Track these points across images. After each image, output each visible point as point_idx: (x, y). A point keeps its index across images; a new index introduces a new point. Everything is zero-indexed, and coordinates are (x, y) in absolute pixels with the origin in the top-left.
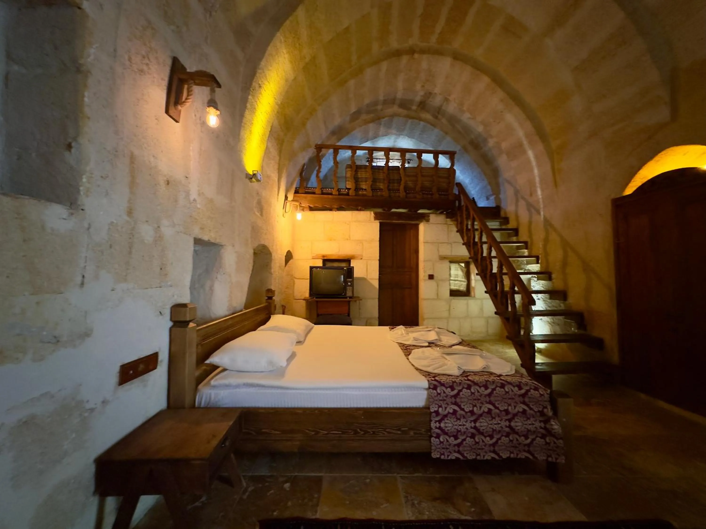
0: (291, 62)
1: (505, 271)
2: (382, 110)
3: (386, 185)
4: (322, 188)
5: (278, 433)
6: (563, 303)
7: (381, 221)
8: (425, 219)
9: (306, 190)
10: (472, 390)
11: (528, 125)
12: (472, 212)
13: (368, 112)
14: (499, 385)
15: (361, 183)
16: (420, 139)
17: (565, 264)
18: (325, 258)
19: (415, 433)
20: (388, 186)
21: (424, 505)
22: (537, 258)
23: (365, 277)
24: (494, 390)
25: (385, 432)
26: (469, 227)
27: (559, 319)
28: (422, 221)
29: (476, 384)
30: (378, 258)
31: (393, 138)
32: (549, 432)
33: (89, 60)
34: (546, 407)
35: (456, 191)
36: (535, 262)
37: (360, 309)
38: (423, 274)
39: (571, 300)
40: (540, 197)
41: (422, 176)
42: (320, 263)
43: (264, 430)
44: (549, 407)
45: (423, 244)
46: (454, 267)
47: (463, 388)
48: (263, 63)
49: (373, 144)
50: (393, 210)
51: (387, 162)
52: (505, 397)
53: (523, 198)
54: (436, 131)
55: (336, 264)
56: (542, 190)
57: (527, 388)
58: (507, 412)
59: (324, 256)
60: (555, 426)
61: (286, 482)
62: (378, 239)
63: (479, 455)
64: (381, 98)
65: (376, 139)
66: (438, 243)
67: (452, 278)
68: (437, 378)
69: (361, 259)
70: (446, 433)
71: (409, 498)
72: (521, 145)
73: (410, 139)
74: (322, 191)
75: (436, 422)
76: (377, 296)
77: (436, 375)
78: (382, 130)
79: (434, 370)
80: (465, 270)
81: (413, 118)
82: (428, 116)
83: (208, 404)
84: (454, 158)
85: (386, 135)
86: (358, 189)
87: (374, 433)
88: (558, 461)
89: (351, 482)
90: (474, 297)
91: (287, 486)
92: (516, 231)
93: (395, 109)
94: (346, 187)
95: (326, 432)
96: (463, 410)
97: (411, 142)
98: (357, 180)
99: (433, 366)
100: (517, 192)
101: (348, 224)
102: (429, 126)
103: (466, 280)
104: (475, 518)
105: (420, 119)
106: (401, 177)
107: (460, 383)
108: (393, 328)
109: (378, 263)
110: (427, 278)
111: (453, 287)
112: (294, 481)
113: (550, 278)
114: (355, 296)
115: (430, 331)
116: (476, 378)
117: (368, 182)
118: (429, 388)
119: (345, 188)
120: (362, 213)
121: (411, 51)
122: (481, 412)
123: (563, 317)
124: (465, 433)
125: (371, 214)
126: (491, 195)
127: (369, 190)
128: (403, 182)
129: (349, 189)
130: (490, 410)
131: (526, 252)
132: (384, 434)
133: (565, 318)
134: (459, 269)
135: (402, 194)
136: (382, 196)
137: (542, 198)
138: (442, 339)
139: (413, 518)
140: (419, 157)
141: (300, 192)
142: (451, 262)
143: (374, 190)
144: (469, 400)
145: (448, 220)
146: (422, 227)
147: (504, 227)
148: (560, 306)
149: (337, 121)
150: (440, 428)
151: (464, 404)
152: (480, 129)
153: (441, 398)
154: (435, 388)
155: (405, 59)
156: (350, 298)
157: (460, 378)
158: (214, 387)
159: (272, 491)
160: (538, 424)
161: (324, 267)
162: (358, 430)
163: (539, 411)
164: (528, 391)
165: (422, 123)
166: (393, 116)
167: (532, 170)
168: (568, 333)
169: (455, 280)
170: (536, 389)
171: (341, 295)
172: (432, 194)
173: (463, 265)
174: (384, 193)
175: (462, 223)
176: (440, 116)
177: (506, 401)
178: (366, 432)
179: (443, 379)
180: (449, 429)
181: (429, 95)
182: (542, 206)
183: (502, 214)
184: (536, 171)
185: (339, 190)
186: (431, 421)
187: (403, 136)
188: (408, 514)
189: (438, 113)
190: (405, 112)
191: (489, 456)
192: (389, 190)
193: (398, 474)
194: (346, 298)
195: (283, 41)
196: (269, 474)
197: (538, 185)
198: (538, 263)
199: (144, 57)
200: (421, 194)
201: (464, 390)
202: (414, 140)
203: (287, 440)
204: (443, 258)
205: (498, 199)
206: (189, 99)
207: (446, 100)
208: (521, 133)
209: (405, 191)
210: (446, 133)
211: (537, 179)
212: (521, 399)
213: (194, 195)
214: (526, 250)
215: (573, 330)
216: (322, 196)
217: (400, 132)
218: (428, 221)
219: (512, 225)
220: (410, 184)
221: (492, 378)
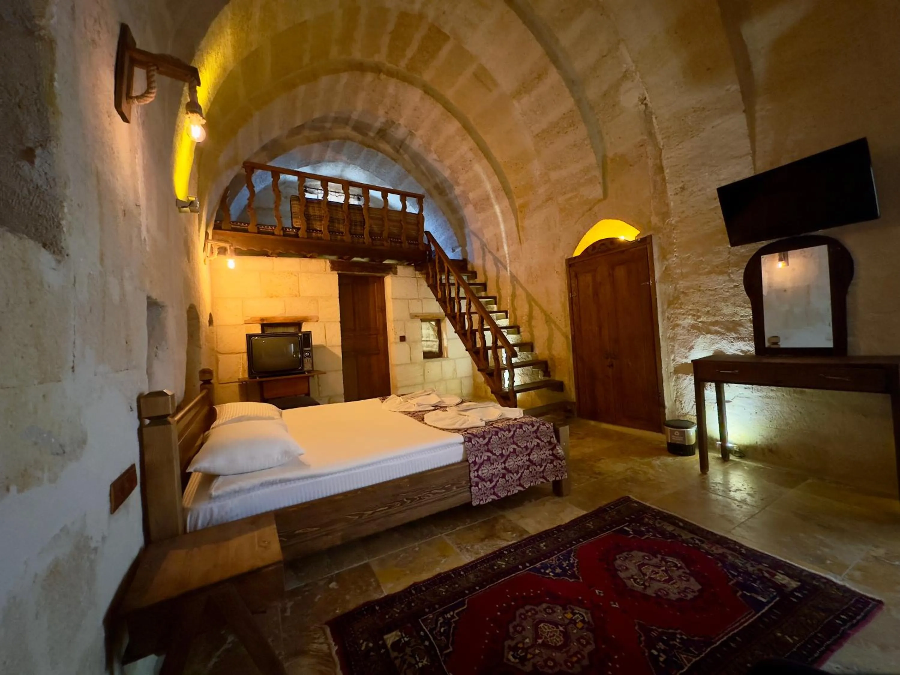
0: (234, 46)
1: (486, 327)
2: (330, 129)
3: (348, 229)
4: (257, 225)
5: (317, 529)
6: (530, 354)
7: (340, 272)
8: (392, 272)
9: (232, 226)
10: (500, 436)
11: (496, 179)
12: (446, 265)
13: (313, 128)
14: (518, 426)
15: (314, 222)
16: (377, 173)
17: (531, 317)
18: (265, 322)
19: (457, 488)
20: (350, 229)
21: (476, 547)
22: (506, 312)
23: (324, 344)
24: (515, 431)
25: (430, 495)
26: (444, 281)
27: (528, 370)
28: (388, 274)
29: (501, 429)
30: (339, 319)
31: (341, 165)
32: (556, 457)
33: (52, 22)
34: (552, 437)
35: (425, 241)
36: (505, 317)
37: (319, 386)
38: (392, 336)
39: (537, 351)
40: (506, 252)
41: (389, 220)
42: (257, 330)
43: (297, 532)
44: (554, 436)
45: (391, 300)
46: (425, 325)
47: (492, 435)
48: (203, 43)
49: (314, 170)
50: (355, 259)
51: (326, 194)
52: (524, 435)
53: (490, 252)
54: (397, 167)
55: (280, 330)
56: (509, 246)
57: (538, 424)
58: (526, 448)
59: (262, 320)
60: (560, 450)
61: (330, 582)
62: (338, 295)
63: (510, 491)
64: (333, 115)
65: (319, 164)
66: (408, 299)
67: (423, 339)
68: (468, 432)
69: (317, 321)
70: (483, 480)
71: (462, 547)
72: (488, 198)
73: (362, 170)
74: (258, 228)
75: (474, 471)
76: (341, 368)
77: (466, 430)
78: (329, 154)
79: (461, 425)
80: (436, 328)
81: (369, 146)
82: (388, 148)
83: (208, 524)
84: (422, 203)
85: (333, 162)
86: (310, 230)
87: (420, 498)
88: (563, 478)
89: (401, 556)
90: (447, 357)
91: (333, 585)
92: (484, 286)
93: (348, 131)
94: (292, 225)
95: (371, 512)
96: (494, 454)
97: (363, 175)
98: (308, 218)
99: (458, 423)
100: (484, 246)
101: (295, 276)
102: (389, 159)
103: (438, 340)
104: (519, 540)
105: (378, 150)
106: (364, 219)
107: (489, 432)
108: (384, 399)
109: (338, 325)
110: (398, 340)
111: (426, 349)
112: (338, 578)
113: (519, 332)
114: (315, 369)
115: (429, 394)
116: (500, 425)
117: (323, 222)
118: (465, 441)
119: (291, 227)
120: (314, 261)
121: (377, 69)
122: (508, 453)
123: (532, 367)
124: (498, 475)
125: (326, 262)
126: (457, 247)
127: (326, 232)
128: (367, 225)
129: (298, 229)
130: (514, 449)
131: (495, 308)
132: (429, 496)
133: (533, 368)
134: (430, 328)
135: (367, 239)
136: (342, 241)
137: (508, 253)
138: (445, 401)
139: (473, 559)
140: (385, 197)
141: (223, 228)
142: (422, 321)
143: (332, 232)
144: (498, 445)
145: (417, 272)
146: (389, 280)
147: (471, 282)
148: (528, 357)
149: (276, 133)
150: (478, 476)
151: (495, 449)
152: (447, 174)
153: (476, 449)
154: (470, 440)
155: (369, 77)
156: (309, 372)
157: (487, 427)
158: (218, 497)
159: (319, 596)
160: (547, 453)
161: (263, 335)
162: (405, 500)
163: (547, 442)
164: (538, 427)
165: (380, 154)
166: (346, 139)
167: (498, 225)
168: (536, 381)
169: (427, 341)
170: (544, 424)
171: (296, 369)
172: (401, 243)
173: (433, 323)
174: (345, 238)
175: (435, 276)
176: (401, 151)
177: (524, 439)
178: (413, 500)
179: (474, 431)
180: (485, 475)
181: (391, 123)
182: (508, 262)
183: (469, 268)
184: (502, 227)
185: (284, 229)
186: (470, 471)
187: (353, 166)
188: (467, 558)
189: (400, 147)
190: (360, 137)
191: (516, 490)
192: (351, 234)
193: (441, 533)
194: (304, 373)
195: (229, 18)
196: (303, 584)
197: (504, 240)
198: (507, 318)
199: (95, 21)
200: (389, 241)
201: (493, 437)
202: (368, 172)
203: (327, 535)
204: (414, 316)
205: (464, 252)
206: (151, 93)
207: (411, 134)
208: (488, 187)
209: (371, 237)
210: (409, 172)
211: (504, 235)
212: (535, 435)
213: (144, 234)
214: (495, 306)
215: (541, 377)
216: (260, 235)
217: (352, 160)
218: (395, 273)
219: (480, 279)
220: (376, 229)
221: (511, 422)
